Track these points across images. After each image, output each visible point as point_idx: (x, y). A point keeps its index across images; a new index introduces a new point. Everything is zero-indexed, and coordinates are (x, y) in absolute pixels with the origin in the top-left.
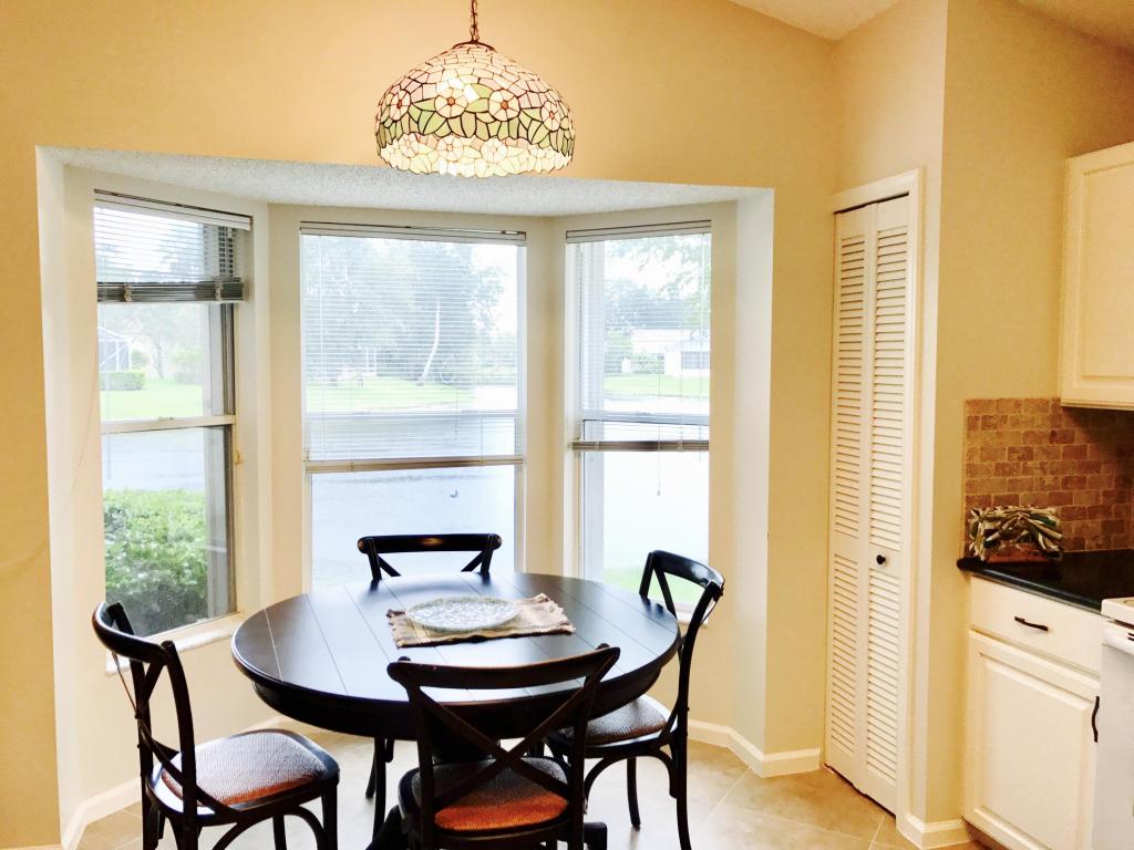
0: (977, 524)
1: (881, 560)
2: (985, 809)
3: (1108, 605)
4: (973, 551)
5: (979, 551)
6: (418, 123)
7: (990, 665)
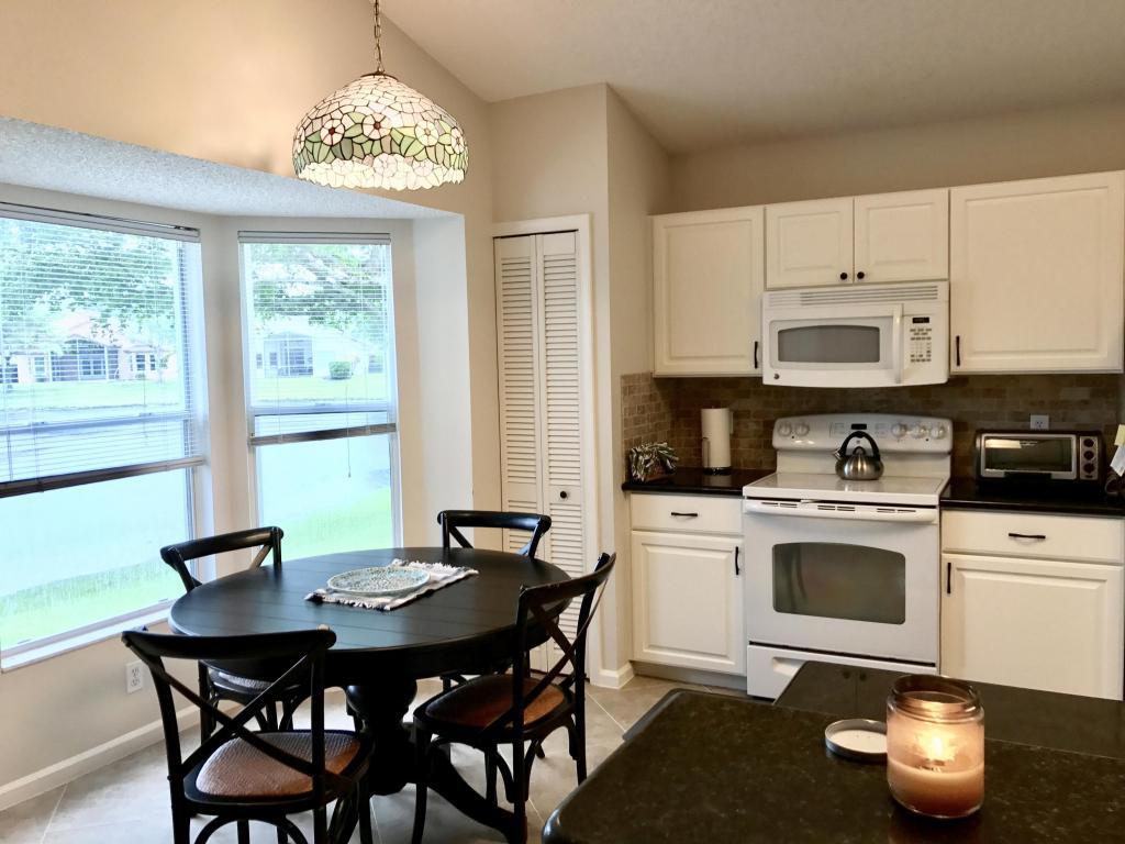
0: (637, 458)
1: (563, 495)
2: (652, 646)
3: (747, 490)
4: (636, 476)
5: (640, 475)
6: (400, 145)
7: (649, 549)
